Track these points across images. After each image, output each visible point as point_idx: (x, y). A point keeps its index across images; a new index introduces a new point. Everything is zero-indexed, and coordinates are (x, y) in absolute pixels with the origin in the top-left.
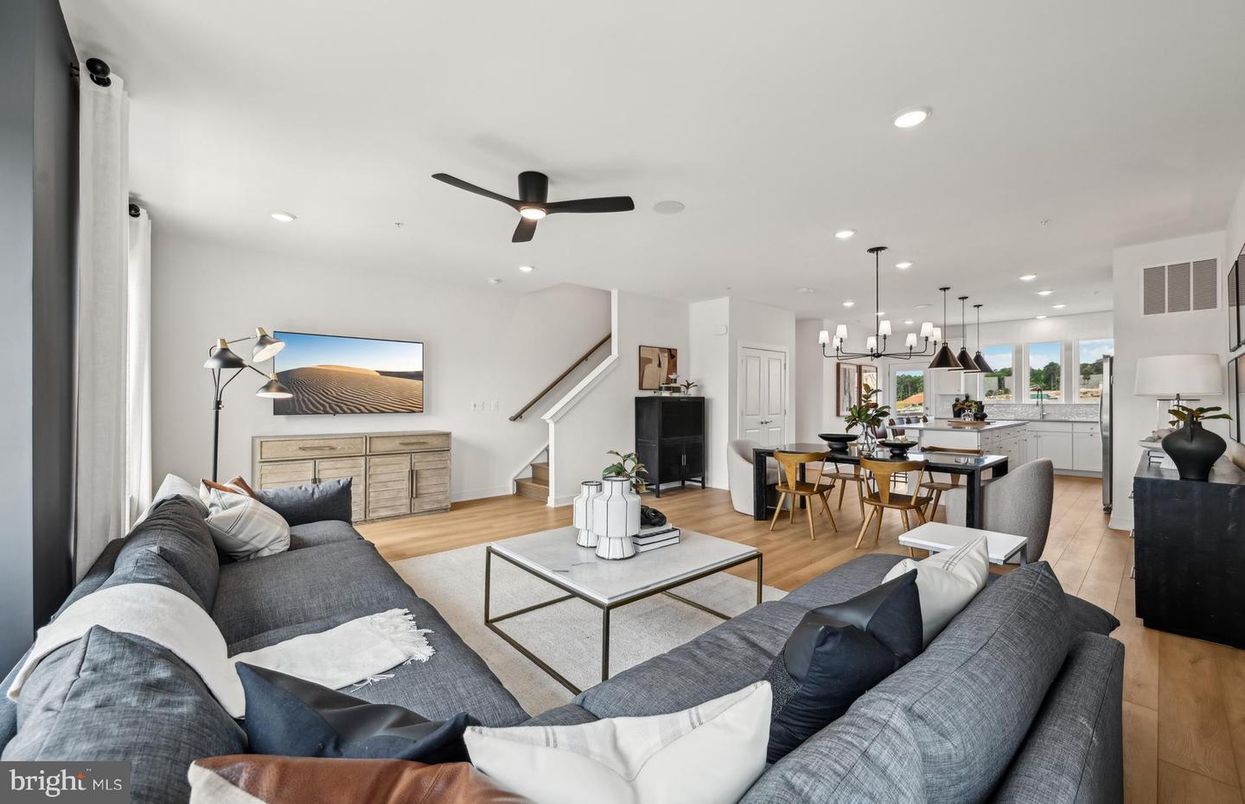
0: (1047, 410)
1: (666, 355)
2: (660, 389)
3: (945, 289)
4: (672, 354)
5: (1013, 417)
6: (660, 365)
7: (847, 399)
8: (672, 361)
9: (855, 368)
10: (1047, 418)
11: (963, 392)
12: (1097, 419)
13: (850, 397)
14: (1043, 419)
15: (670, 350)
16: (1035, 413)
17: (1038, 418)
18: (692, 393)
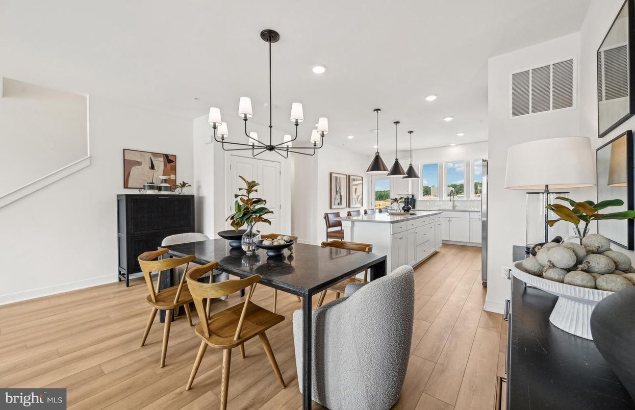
0: (456, 204)
1: (162, 159)
2: (144, 188)
3: (377, 110)
4: (169, 160)
5: (437, 209)
6: (152, 167)
7: (338, 197)
8: (169, 166)
9: (345, 177)
10: (457, 208)
11: (410, 193)
12: (479, 210)
13: (341, 195)
14: (454, 209)
15: (166, 156)
16: (449, 206)
17: (451, 208)
18: (186, 191)
